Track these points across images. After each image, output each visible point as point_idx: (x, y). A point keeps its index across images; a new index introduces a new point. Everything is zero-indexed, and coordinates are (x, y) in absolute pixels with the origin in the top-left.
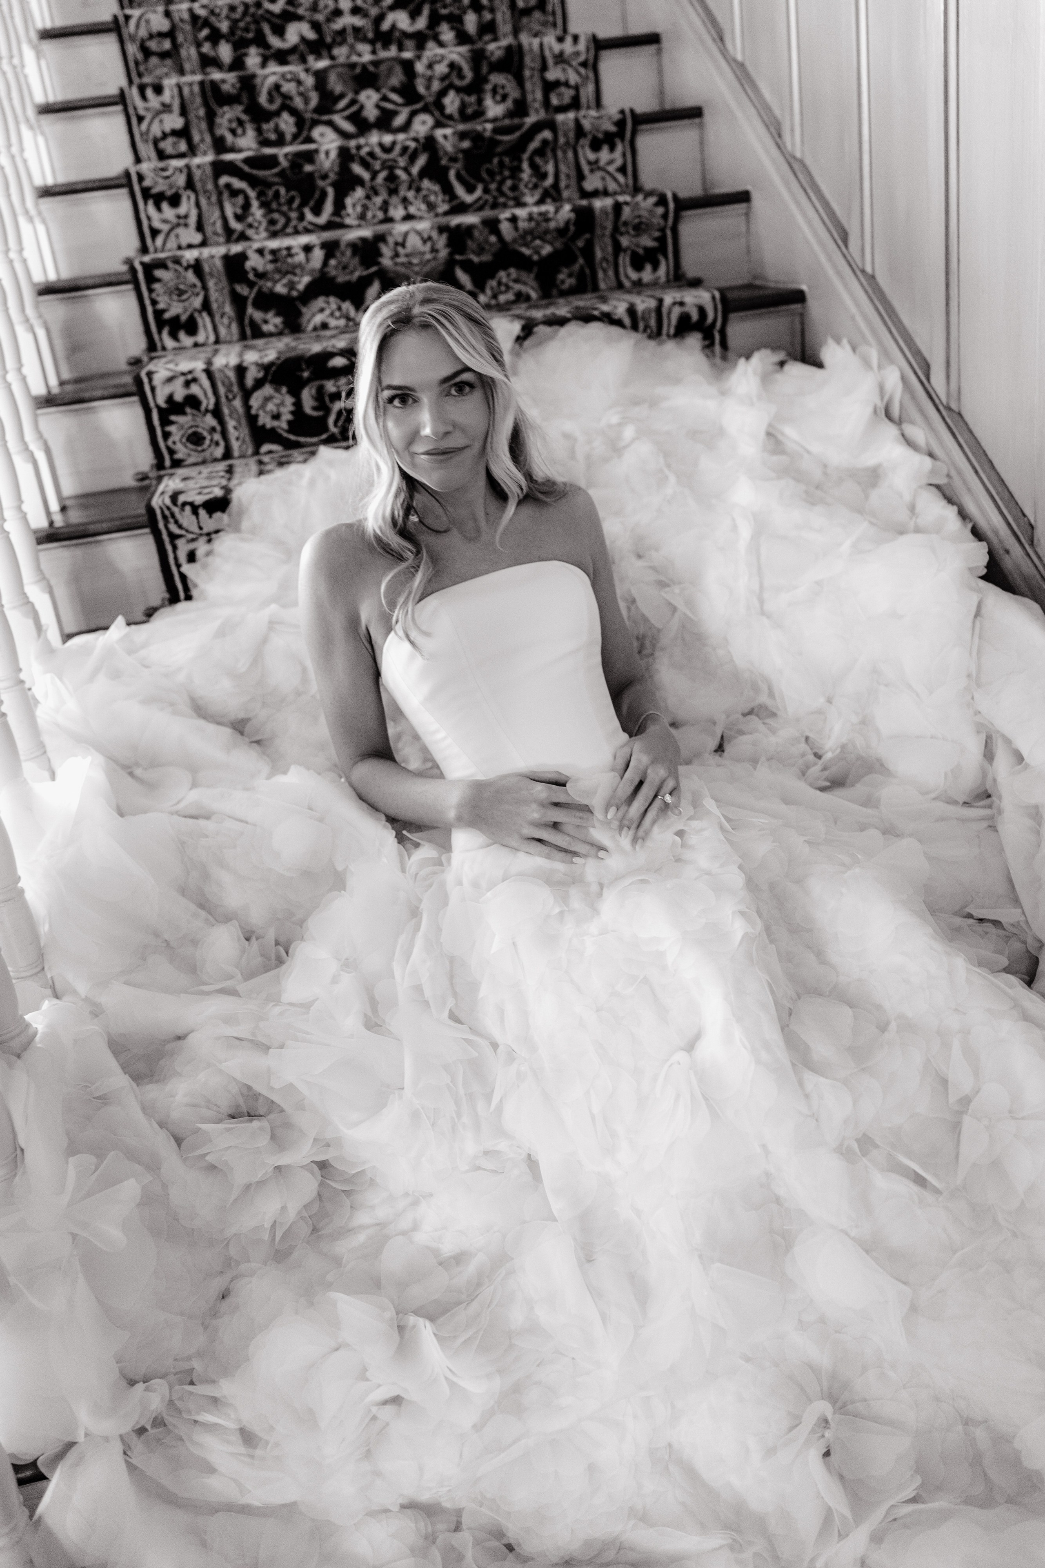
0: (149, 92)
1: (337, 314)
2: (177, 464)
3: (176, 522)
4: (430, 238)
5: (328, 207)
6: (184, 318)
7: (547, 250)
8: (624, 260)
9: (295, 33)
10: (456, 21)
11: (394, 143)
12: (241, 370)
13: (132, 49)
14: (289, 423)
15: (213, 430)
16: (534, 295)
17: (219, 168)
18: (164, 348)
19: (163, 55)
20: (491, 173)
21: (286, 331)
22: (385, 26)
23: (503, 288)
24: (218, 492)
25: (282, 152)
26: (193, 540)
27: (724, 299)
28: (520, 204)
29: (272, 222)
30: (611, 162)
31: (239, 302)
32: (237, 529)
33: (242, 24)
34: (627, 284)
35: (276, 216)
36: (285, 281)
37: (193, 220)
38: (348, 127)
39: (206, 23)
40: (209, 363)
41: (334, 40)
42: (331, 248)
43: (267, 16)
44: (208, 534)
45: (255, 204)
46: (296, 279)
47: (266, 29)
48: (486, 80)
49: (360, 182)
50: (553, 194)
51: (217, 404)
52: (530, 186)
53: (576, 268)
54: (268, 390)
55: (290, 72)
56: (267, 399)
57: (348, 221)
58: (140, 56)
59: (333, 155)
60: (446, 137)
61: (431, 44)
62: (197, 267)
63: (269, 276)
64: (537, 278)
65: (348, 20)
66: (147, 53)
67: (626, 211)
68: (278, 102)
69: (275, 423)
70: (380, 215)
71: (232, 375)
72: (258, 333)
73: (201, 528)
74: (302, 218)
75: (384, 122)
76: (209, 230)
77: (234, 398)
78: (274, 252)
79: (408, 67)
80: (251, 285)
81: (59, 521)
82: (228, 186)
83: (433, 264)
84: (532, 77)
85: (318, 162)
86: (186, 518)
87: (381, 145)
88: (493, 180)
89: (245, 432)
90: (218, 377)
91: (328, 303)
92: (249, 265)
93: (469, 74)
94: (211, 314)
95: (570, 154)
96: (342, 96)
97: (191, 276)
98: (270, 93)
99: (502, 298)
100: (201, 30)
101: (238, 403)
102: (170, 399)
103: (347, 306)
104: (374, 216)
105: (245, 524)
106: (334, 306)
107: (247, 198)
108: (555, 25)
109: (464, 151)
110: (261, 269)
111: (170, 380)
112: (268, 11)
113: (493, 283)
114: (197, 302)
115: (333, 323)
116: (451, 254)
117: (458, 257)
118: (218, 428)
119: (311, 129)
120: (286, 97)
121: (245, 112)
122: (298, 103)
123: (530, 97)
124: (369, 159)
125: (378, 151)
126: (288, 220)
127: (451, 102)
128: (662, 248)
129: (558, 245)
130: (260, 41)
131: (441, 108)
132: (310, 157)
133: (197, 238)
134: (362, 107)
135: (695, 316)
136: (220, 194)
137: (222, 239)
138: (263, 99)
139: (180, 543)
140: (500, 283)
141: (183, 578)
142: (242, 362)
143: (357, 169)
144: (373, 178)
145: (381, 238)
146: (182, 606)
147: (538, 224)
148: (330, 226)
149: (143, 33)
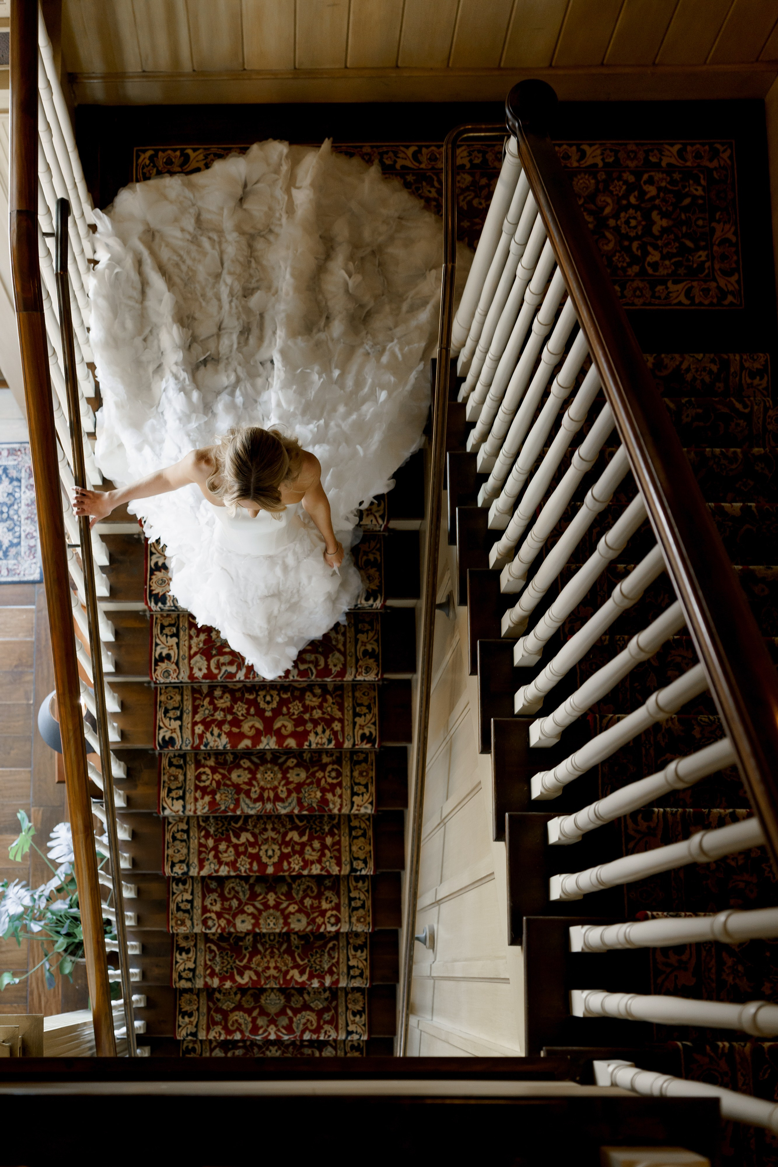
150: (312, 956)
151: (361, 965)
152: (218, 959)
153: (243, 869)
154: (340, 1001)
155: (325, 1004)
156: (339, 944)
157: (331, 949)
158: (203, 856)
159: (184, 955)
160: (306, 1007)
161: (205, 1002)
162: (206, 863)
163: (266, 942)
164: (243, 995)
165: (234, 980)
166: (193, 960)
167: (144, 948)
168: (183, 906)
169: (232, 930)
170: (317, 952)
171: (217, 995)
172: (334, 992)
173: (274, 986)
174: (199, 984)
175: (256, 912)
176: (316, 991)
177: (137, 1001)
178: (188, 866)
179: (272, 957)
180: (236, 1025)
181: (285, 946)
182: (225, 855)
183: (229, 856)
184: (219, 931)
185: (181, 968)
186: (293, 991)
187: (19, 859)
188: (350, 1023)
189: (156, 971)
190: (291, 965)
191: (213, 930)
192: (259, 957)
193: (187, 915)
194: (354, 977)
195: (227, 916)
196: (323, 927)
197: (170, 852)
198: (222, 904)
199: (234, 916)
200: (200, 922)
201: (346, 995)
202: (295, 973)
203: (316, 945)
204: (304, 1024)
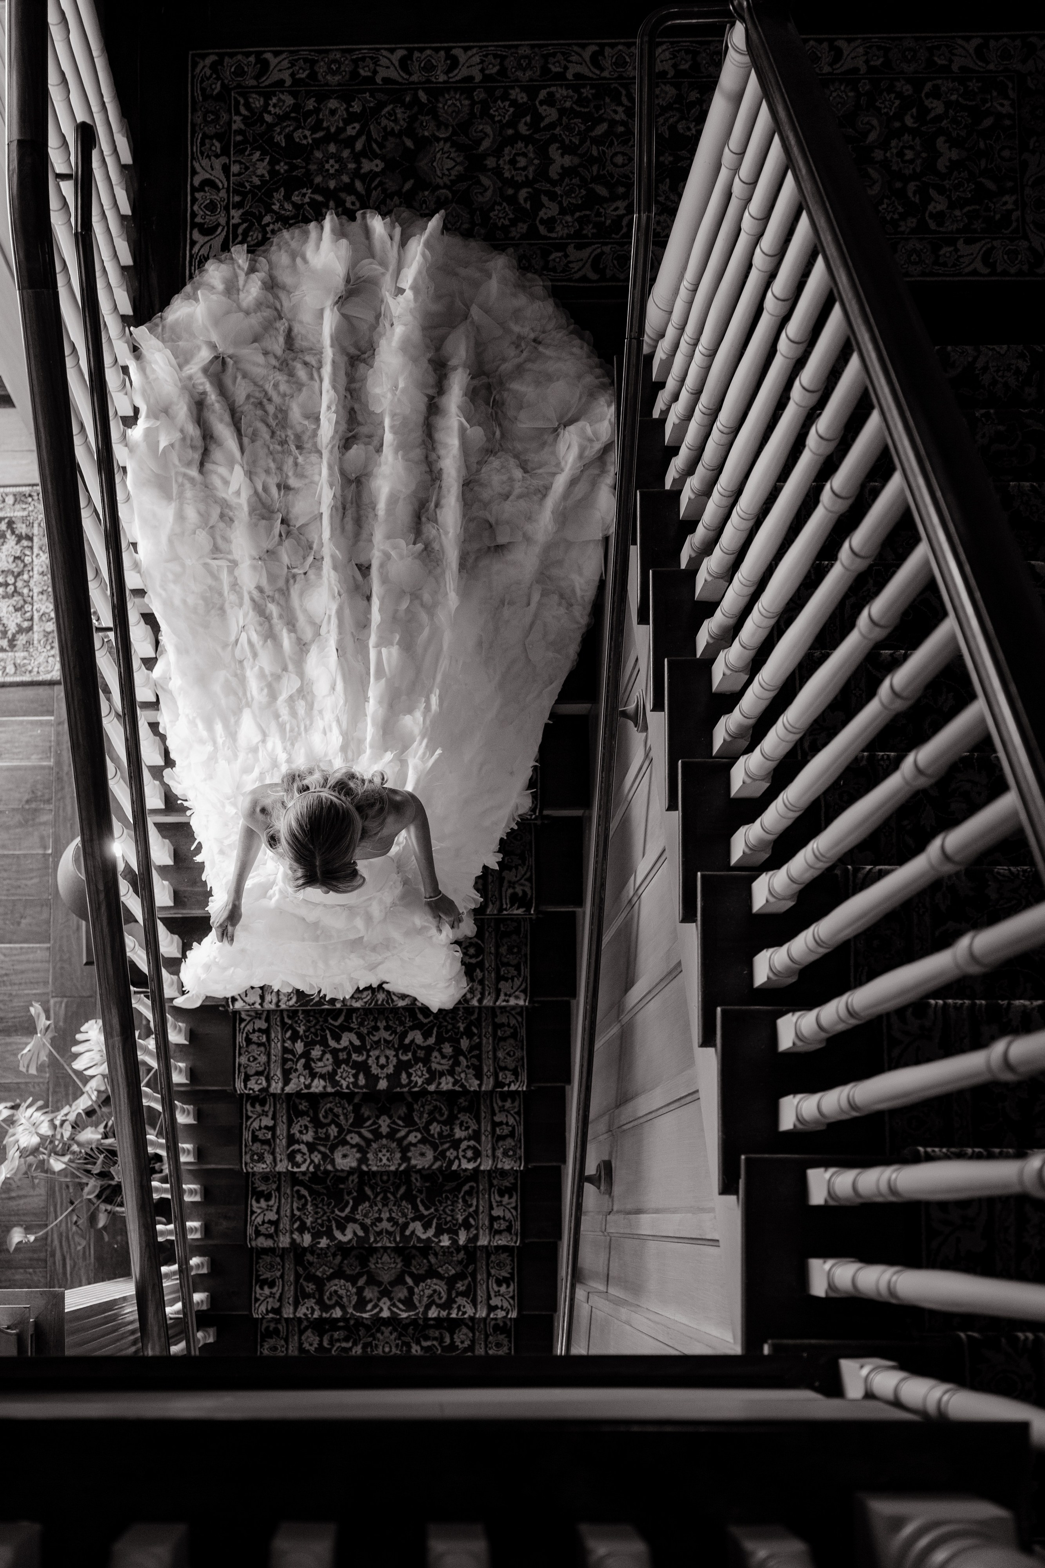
150: (441, 1202)
151: (508, 1216)
152: (310, 1208)
153: (344, 1084)
154: (479, 1264)
155: (458, 1269)
156: (478, 1186)
157: (466, 1193)
158: (289, 1065)
159: (263, 1203)
160: (432, 1273)
161: (292, 1266)
162: (293, 1075)
163: (376, 1184)
164: (344, 1258)
165: (332, 1238)
166: (275, 1209)
167: (207, 1192)
168: (260, 1135)
169: (329, 1167)
170: (447, 1198)
171: (309, 1257)
172: (471, 1252)
173: (388, 1245)
174: (284, 1241)
175: (363, 1143)
176: (446, 1251)
177: (198, 1266)
178: (268, 1080)
179: (385, 1205)
180: (335, 1298)
181: (402, 1190)
182: (320, 1064)
183: (325, 1065)
184: (311, 1169)
185: (259, 1220)
186: (414, 1252)
187: (33, 1071)
188: (492, 1294)
189: (224, 1224)
190: (411, 1215)
191: (303, 1168)
192: (367, 1204)
193: (267, 1147)
194: (499, 1232)
195: (322, 1149)
196: (456, 1162)
197: (243, 1060)
198: (316, 1132)
199: (333, 1149)
200: (284, 1157)
201: (488, 1257)
202: (417, 1227)
203: (447, 1188)
204: (430, 1297)
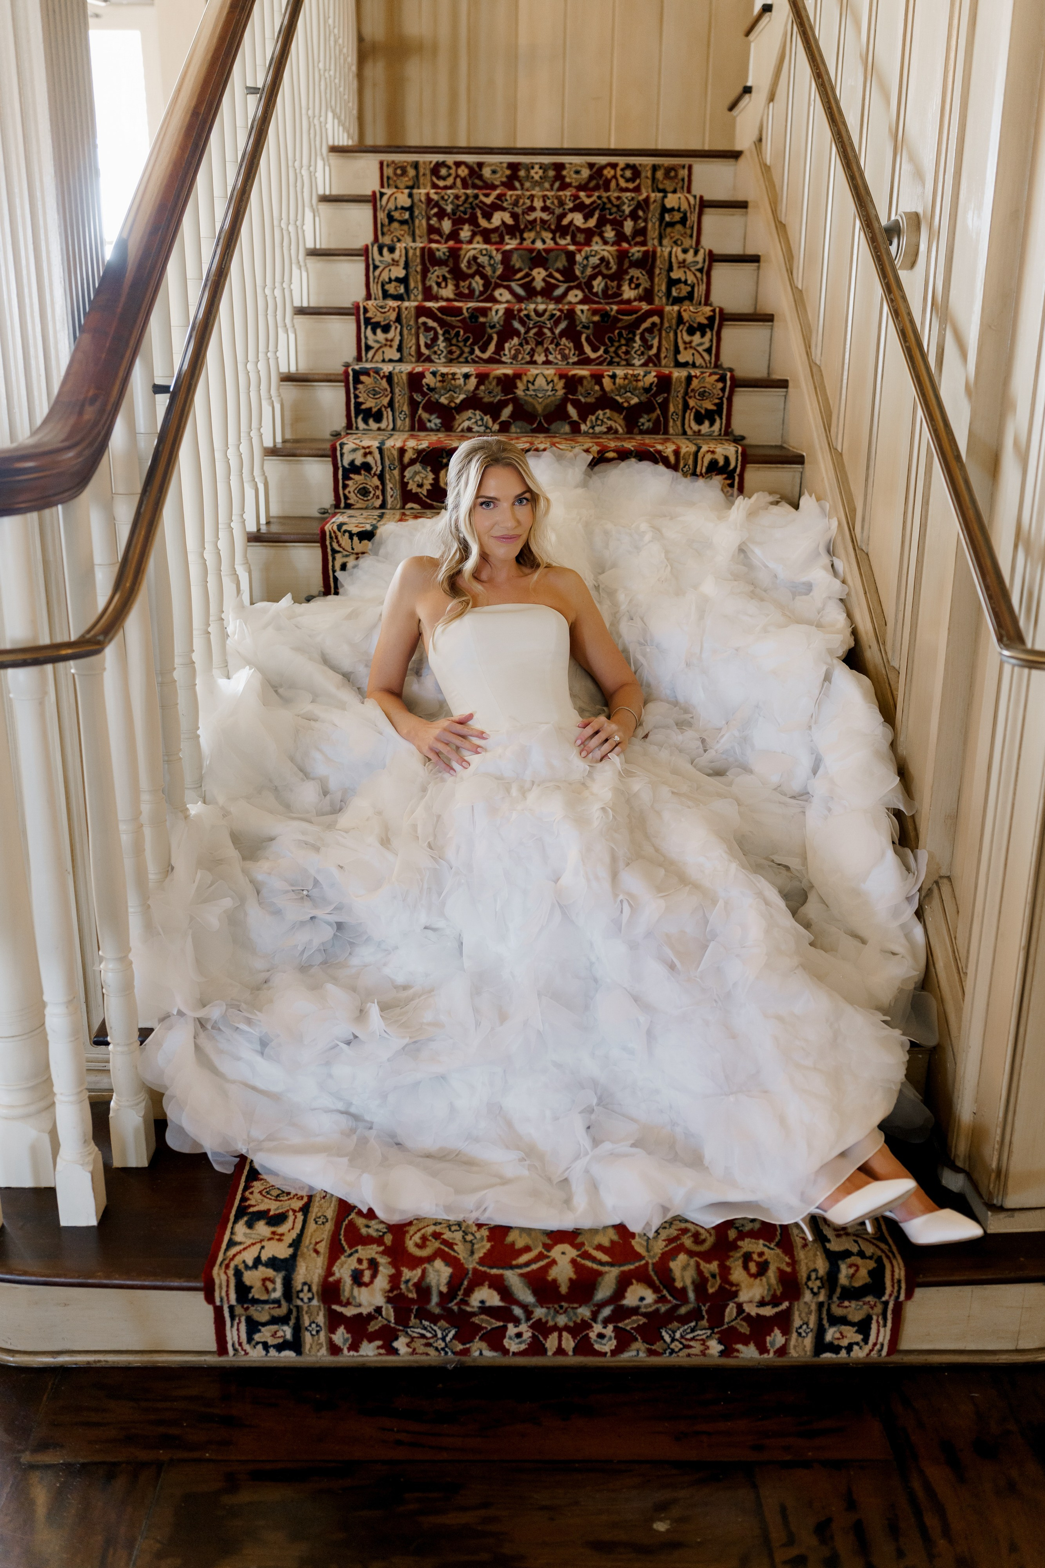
0: (385, 251)
1: (480, 423)
2: (348, 506)
3: (338, 542)
4: (552, 381)
5: (492, 347)
6: (374, 410)
7: (635, 401)
8: (690, 416)
9: (498, 218)
10: (618, 225)
11: (545, 311)
12: (402, 451)
13: (381, 216)
14: (428, 490)
15: (377, 487)
16: (620, 430)
17: (421, 311)
18: (357, 428)
19: (403, 222)
20: (611, 340)
21: (443, 429)
22: (565, 222)
23: (599, 422)
24: (368, 528)
25: (467, 306)
26: (347, 556)
27: (744, 454)
28: (629, 364)
29: (451, 352)
30: (701, 344)
31: (414, 405)
32: (376, 554)
33: (462, 209)
34: (689, 432)
35: (454, 348)
36: (447, 395)
37: (396, 343)
38: (520, 292)
39: (437, 205)
40: (382, 443)
41: (526, 227)
42: (482, 378)
43: (481, 205)
44: (357, 554)
45: (441, 338)
46: (455, 395)
47: (479, 214)
48: (627, 273)
49: (517, 333)
50: (654, 361)
51: (382, 471)
52: (639, 353)
53: (654, 416)
54: (418, 467)
55: (486, 249)
56: (416, 473)
57: (504, 359)
58: (386, 221)
59: (501, 313)
60: (583, 312)
61: (596, 239)
62: (389, 378)
63: (437, 390)
64: (624, 419)
65: (538, 214)
66: (391, 219)
67: (695, 383)
68: (474, 268)
69: (419, 490)
70: (528, 358)
71: (395, 453)
72: (423, 428)
73: (353, 549)
74: (472, 352)
75: (547, 292)
76: (406, 351)
77: (395, 469)
78: (443, 375)
79: (571, 256)
80: (424, 395)
81: (264, 529)
82: (424, 324)
83: (553, 398)
84: (660, 274)
85: (489, 316)
86: (345, 541)
87: (535, 311)
88: (612, 345)
89: (398, 493)
90: (386, 453)
91: (475, 415)
92: (424, 381)
93: (614, 267)
94: (393, 410)
95: (672, 335)
96: (520, 270)
97: (384, 383)
98: (469, 262)
99: (598, 429)
100: (432, 209)
101: (396, 472)
102: (352, 463)
103: (487, 418)
104: (523, 358)
105: (382, 551)
106: (478, 417)
107: (436, 333)
108: (691, 236)
109: (594, 323)
110: (432, 385)
111: (354, 450)
112: (481, 202)
113: (594, 418)
114: (386, 401)
115: (476, 428)
116: (565, 394)
117: (571, 397)
118: (380, 487)
119: (494, 290)
120: (479, 265)
121: (449, 272)
122: (488, 271)
123: (656, 288)
124: (525, 319)
125: (533, 314)
126: (462, 352)
127: (598, 284)
128: (719, 412)
129: (644, 398)
130: (473, 221)
131: (591, 287)
132: (484, 312)
133: (397, 356)
134: (533, 279)
135: (721, 462)
136: (418, 328)
137: (413, 360)
138: (463, 265)
139: (338, 556)
140: (597, 419)
141: (336, 579)
142: (404, 445)
143: (516, 325)
144: (527, 332)
145: (518, 376)
146: (331, 597)
147: (630, 382)
148: (491, 360)
149: (391, 206)
